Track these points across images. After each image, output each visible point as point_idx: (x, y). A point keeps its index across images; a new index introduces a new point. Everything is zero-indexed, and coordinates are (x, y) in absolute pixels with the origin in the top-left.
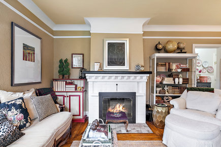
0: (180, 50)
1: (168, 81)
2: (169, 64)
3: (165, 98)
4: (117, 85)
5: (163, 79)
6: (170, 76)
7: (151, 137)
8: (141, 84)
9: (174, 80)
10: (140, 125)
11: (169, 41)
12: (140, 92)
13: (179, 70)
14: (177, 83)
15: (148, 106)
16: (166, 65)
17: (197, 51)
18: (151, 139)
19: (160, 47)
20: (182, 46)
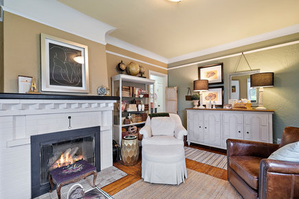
0: (141, 74)
1: (132, 108)
2: (133, 88)
3: (130, 128)
4: (70, 117)
5: (127, 106)
6: (133, 102)
7: (128, 180)
8: (105, 114)
9: (137, 107)
10: (108, 171)
11: (132, 63)
12: (105, 124)
13: (142, 96)
14: (140, 110)
15: (114, 143)
16: (130, 89)
17: (152, 77)
18: (130, 183)
19: (123, 67)
20: (143, 70)
